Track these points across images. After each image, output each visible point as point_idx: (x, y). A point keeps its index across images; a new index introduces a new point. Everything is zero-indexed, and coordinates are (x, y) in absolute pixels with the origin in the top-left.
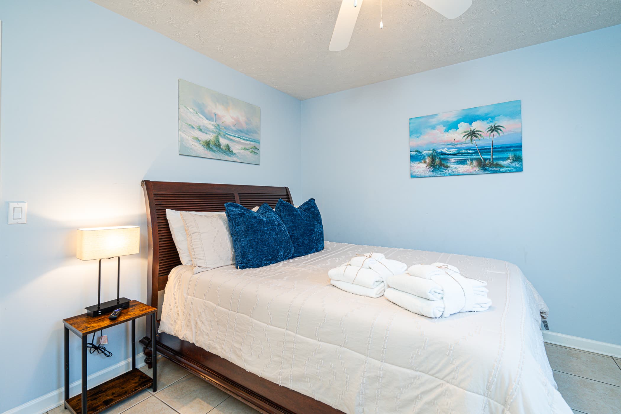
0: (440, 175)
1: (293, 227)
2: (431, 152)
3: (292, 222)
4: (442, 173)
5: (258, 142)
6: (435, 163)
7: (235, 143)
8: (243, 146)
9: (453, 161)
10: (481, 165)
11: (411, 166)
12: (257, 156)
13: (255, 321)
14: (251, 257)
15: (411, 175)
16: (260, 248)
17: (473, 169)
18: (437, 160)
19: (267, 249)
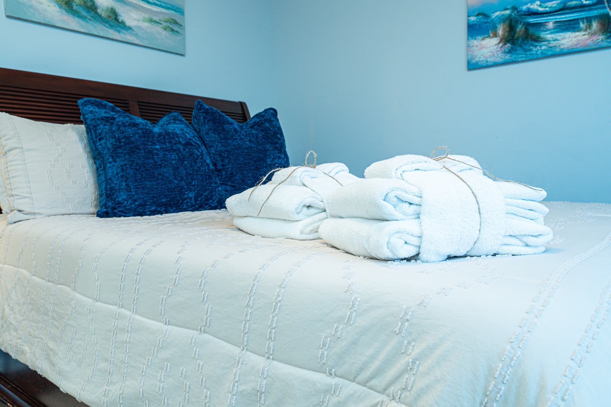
0: (524, 59)
1: (224, 152)
2: (508, 12)
3: (222, 143)
4: (528, 53)
5: (180, 11)
6: (515, 35)
7: (128, 8)
8: (147, 16)
9: (551, 25)
10: (608, 28)
11: (468, 46)
12: (178, 38)
13: (78, 296)
14: (124, 197)
15: (469, 63)
16: (140, 182)
17: (590, 38)
18: (520, 28)
19: (157, 185)
